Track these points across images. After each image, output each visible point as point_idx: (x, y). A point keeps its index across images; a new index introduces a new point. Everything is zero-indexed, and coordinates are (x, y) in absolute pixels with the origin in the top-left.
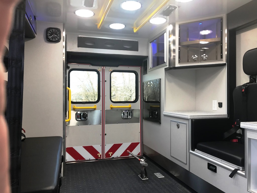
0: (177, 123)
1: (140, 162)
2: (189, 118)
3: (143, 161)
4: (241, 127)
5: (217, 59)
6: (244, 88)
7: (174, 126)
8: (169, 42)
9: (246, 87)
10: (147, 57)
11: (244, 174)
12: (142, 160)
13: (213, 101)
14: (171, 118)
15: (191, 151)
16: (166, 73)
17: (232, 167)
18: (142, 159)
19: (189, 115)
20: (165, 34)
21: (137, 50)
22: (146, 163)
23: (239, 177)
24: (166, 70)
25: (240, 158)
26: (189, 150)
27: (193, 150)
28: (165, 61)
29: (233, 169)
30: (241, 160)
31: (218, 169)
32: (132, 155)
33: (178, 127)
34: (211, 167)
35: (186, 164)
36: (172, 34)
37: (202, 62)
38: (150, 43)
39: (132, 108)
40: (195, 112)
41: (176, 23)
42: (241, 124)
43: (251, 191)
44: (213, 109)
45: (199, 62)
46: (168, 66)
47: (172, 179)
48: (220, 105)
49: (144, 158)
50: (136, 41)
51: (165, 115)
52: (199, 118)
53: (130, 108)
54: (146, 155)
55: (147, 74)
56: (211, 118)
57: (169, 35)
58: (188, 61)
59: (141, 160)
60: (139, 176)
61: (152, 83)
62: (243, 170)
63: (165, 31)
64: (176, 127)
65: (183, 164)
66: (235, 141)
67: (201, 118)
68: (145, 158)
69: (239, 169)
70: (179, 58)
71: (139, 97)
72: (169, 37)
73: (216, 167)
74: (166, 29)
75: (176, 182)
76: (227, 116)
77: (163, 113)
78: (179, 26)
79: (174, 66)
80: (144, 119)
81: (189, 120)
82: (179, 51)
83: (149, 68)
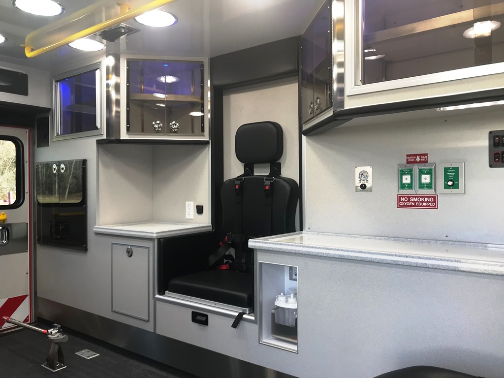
0: (127, 247)
1: (50, 336)
2: (155, 238)
3: (56, 333)
4: (249, 247)
5: (193, 133)
6: (239, 182)
7: (120, 254)
8: (108, 86)
9: (240, 182)
10: (48, 110)
11: (253, 318)
12: (54, 331)
13: (186, 202)
14: (114, 237)
15: (157, 296)
16: (100, 150)
17: (234, 311)
18: (51, 329)
19: (155, 232)
20: (98, 72)
21: (25, 92)
22: (65, 336)
23: (246, 324)
24: (99, 142)
25: (245, 295)
26: (154, 295)
27: (161, 293)
28: (98, 125)
29: (236, 314)
30: (246, 298)
31: (211, 318)
32: (15, 324)
33: (130, 253)
34: (199, 318)
35: (148, 321)
36: (112, 74)
37: (170, 135)
38: (57, 82)
39: (9, 222)
40: (152, 223)
41: (121, 55)
42: (250, 241)
43: (264, 342)
44: (187, 217)
45: (165, 135)
46: (104, 137)
47: (116, 355)
48: (200, 210)
49: (57, 327)
50: (21, 73)
51: (98, 234)
52: (170, 236)
53: (4, 221)
54: (44, 319)
55: (48, 145)
56: (188, 233)
57: (108, 73)
58: (143, 131)
59: (50, 331)
60: (43, 365)
61: (62, 166)
62: (252, 311)
63: (97, 67)
64: (125, 255)
65: (142, 323)
66: (224, 267)
67: (174, 235)
68: (59, 326)
69: (244, 312)
70: (128, 122)
71: (27, 196)
72: (108, 79)
73: (207, 316)
74: (100, 62)
75: (125, 359)
76: (211, 228)
77: (94, 229)
78: (127, 61)
79: (118, 138)
80: (39, 243)
81: (155, 241)
82: (127, 110)
83: (55, 134)
